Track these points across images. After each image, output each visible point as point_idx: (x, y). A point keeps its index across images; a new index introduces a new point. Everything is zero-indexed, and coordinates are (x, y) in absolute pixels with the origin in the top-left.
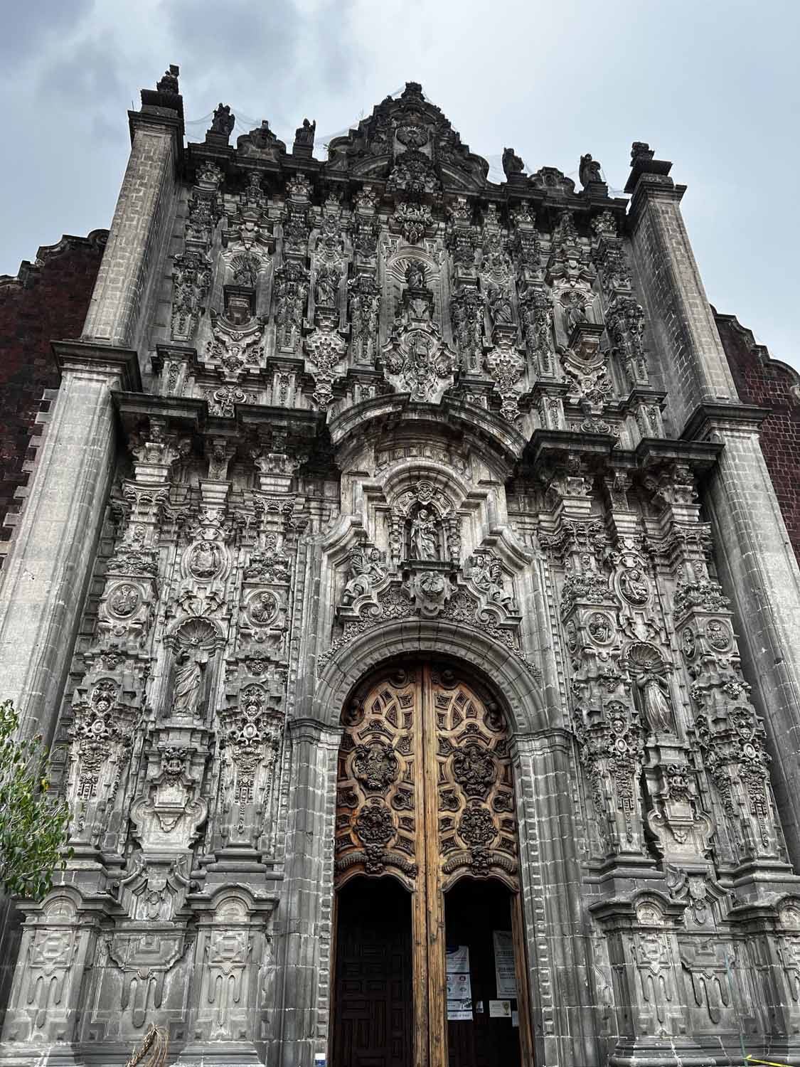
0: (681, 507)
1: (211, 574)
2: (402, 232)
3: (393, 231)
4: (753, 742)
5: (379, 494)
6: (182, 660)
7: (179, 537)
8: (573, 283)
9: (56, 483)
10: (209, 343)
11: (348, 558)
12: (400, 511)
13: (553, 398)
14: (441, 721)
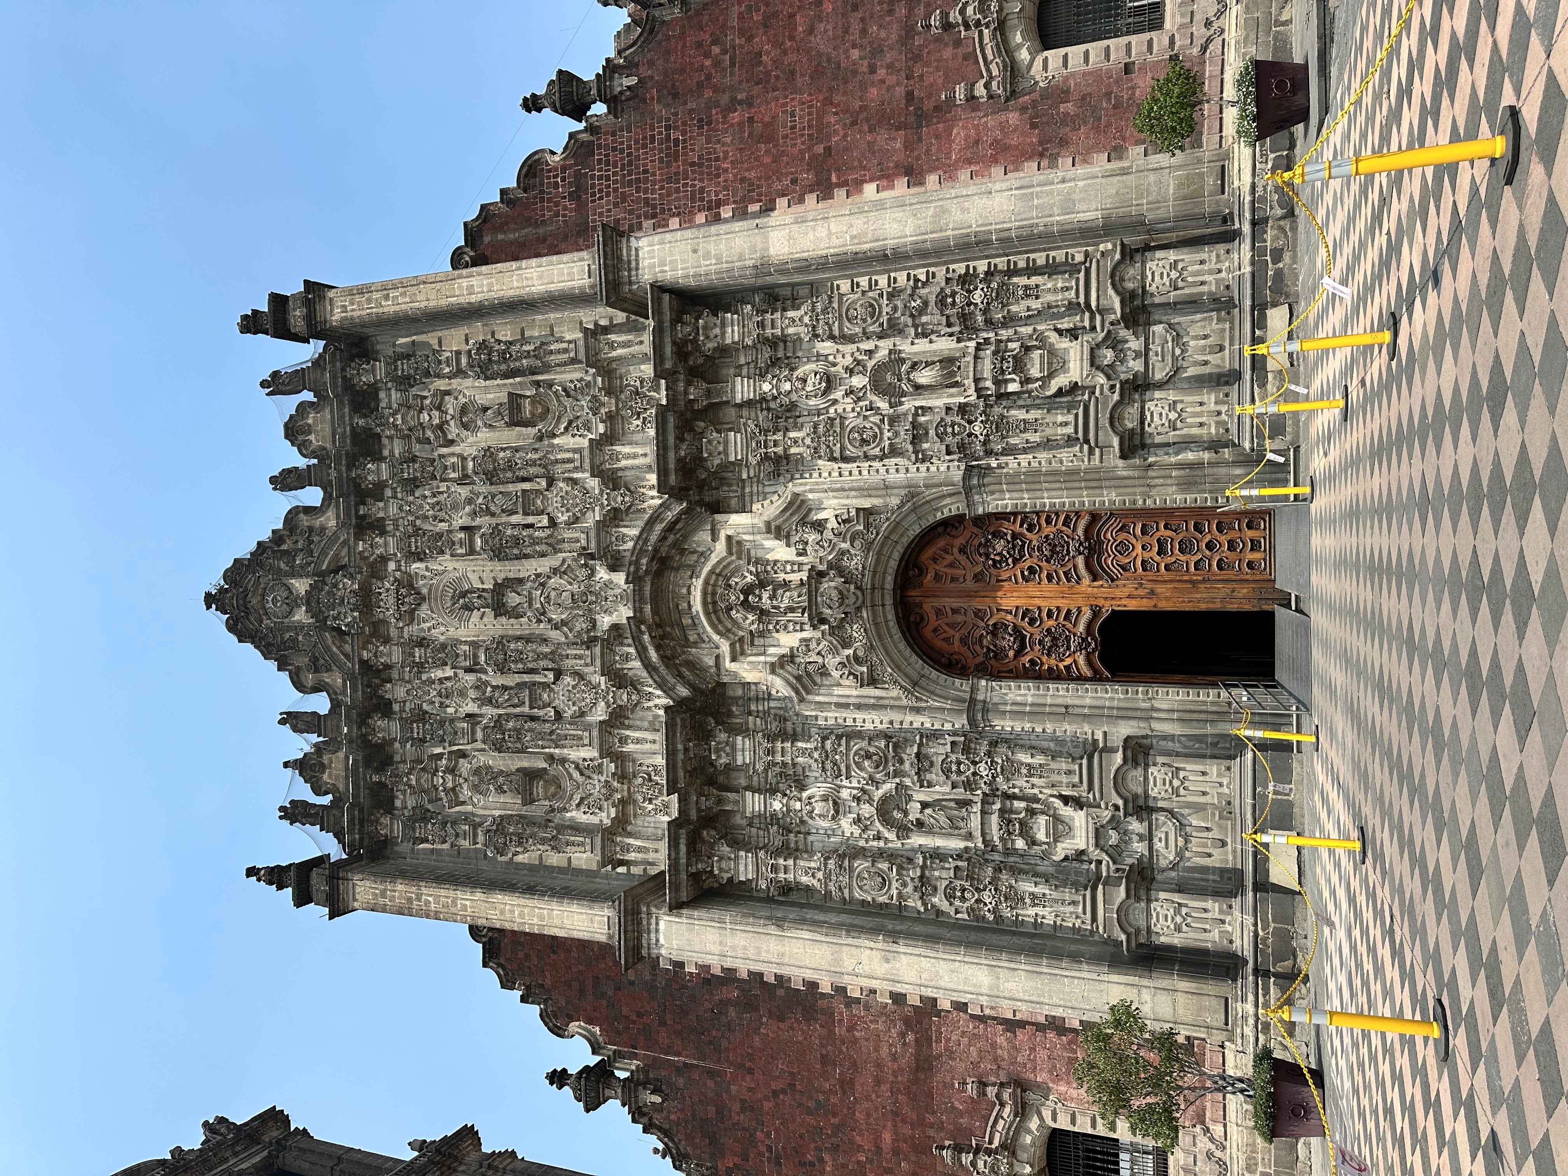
0: (723, 333)
1: (835, 803)
2: (412, 612)
3: (412, 621)
4: (969, 291)
5: (738, 645)
6: (920, 824)
7: (799, 832)
8: (449, 417)
9: (767, 952)
10: (584, 813)
11: (809, 675)
12: (753, 623)
13: (607, 457)
14: (957, 580)
